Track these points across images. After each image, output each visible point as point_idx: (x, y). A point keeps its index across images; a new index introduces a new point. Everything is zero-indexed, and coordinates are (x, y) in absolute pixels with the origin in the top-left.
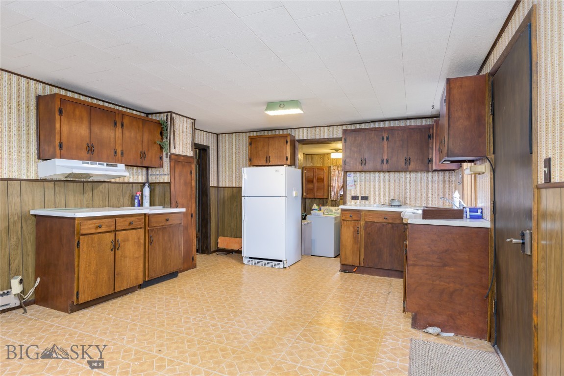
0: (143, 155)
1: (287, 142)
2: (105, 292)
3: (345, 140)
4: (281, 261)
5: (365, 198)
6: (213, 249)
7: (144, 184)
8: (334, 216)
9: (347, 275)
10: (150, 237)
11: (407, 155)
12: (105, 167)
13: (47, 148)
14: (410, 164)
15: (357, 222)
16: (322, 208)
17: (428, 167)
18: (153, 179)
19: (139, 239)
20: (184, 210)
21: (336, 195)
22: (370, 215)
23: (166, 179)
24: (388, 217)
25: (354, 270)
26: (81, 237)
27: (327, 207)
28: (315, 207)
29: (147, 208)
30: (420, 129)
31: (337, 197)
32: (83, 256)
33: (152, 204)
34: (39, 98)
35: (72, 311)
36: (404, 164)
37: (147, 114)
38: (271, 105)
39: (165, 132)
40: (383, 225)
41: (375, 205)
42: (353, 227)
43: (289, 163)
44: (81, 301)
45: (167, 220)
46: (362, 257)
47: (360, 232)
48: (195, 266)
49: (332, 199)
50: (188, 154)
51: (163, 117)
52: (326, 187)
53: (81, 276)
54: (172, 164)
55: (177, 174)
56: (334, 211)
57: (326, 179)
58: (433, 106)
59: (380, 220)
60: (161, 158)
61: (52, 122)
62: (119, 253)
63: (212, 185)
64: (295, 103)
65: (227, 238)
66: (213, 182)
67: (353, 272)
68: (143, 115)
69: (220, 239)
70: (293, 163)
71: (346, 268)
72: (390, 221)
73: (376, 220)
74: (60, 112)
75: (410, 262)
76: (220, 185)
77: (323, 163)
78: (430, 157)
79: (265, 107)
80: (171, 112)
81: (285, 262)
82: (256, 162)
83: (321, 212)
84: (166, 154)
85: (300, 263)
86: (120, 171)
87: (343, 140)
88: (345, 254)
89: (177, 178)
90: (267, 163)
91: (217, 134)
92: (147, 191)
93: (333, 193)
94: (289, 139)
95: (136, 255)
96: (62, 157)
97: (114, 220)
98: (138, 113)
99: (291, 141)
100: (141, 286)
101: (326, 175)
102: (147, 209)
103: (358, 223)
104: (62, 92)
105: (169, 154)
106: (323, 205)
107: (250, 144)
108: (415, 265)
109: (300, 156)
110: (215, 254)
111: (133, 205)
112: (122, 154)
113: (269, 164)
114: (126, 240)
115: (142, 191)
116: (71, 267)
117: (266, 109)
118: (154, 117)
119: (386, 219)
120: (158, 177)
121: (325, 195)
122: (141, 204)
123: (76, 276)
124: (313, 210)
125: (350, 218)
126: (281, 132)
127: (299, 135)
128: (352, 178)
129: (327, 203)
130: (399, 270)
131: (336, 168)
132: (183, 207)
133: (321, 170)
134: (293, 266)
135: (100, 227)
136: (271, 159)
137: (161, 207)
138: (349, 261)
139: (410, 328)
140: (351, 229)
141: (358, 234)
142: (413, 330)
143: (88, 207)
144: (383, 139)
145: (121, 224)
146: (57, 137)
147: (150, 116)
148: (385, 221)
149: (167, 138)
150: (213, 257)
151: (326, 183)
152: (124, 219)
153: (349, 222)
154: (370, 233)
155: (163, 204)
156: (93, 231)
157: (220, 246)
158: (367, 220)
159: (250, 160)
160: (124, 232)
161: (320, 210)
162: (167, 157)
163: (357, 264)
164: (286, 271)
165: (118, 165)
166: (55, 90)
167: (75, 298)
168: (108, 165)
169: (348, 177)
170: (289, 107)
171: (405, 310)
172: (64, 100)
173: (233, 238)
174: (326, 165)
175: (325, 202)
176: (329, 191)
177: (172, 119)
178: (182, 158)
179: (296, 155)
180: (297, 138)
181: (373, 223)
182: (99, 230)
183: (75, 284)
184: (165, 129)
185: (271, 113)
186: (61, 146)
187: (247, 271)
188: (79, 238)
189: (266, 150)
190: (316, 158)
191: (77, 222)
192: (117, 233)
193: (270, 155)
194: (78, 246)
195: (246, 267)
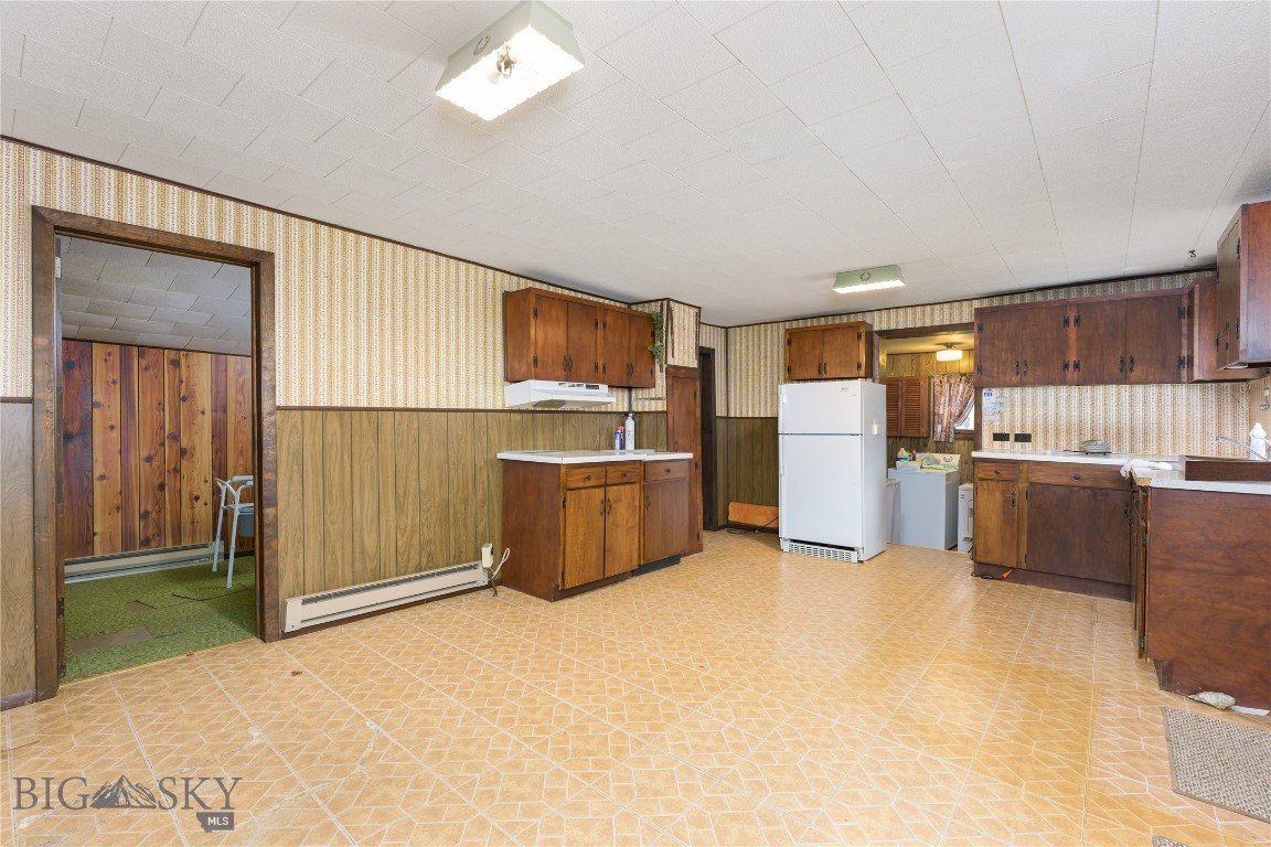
0: (630, 368)
1: (859, 337)
2: (594, 576)
3: (980, 329)
4: (852, 549)
5: (1023, 438)
6: (721, 523)
7: (626, 414)
8: (945, 472)
9: (990, 584)
10: (646, 497)
11: (1126, 352)
12: (583, 389)
13: (517, 366)
14: (1132, 370)
15: (1011, 484)
16: (918, 455)
17: (1179, 374)
18: (638, 407)
19: (633, 499)
20: (690, 455)
21: (947, 430)
22: (1040, 470)
23: (661, 406)
24: (1083, 474)
25: (1005, 575)
26: (569, 492)
27: (928, 454)
28: (903, 453)
29: (630, 451)
30: (1157, 300)
31: (948, 437)
32: (570, 520)
33: (638, 446)
34: (506, 295)
35: (556, 599)
36: (1116, 371)
37: (630, 304)
38: (843, 278)
39: (657, 332)
40: (1072, 491)
41: (1049, 452)
42: (1003, 493)
43: (862, 373)
44: (568, 586)
45: (669, 471)
46: (1024, 550)
47: (1019, 503)
48: (700, 549)
49: (937, 438)
50: (691, 366)
51: (655, 308)
52: (926, 417)
53: (568, 550)
54: (670, 382)
55: (676, 398)
56: (942, 462)
57: (924, 401)
58: (1192, 252)
59: (1064, 480)
60: (652, 372)
61: (525, 327)
62: (610, 519)
63: (718, 414)
64: (891, 270)
65: (745, 506)
66: (720, 411)
67: (1002, 579)
68: (623, 306)
69: (732, 507)
70: (869, 375)
71: (986, 570)
72: (1087, 483)
73: (1053, 480)
74: (536, 314)
75: (1154, 561)
76: (732, 415)
77: (918, 371)
78: (1185, 353)
79: (834, 280)
80: (668, 300)
81: (861, 551)
82: (798, 373)
83: (916, 464)
84: (661, 366)
85: (886, 556)
86: (601, 395)
87: (976, 327)
88: (986, 543)
89: (676, 404)
90: (821, 375)
91: (726, 328)
92: (630, 424)
93: (940, 426)
94: (863, 331)
95: (630, 524)
96: (537, 378)
97: (603, 469)
98: (618, 304)
99: (867, 333)
100: (634, 573)
101: (924, 391)
102: (631, 454)
103: (1013, 487)
104: (538, 285)
105: (665, 366)
106: (918, 451)
107: (789, 342)
108: (1167, 569)
109: (882, 359)
110: (724, 531)
111: (612, 447)
112: (604, 368)
113: (825, 376)
114: (618, 500)
115: (623, 425)
116: (555, 536)
117: (836, 285)
118: (640, 308)
119: (1078, 479)
120: (647, 402)
121: (924, 430)
122: (623, 446)
123: (562, 547)
124: (898, 459)
125: (994, 476)
126: (845, 319)
127: (880, 323)
128: (993, 399)
129: (925, 445)
130: (1111, 581)
131: (945, 379)
132: (688, 452)
133: (913, 384)
134: (875, 560)
135: (589, 478)
136: (828, 368)
137: (652, 451)
138: (995, 558)
139: (1157, 690)
140: (998, 496)
141: (1013, 506)
142: (1165, 694)
143: (558, 449)
144: (1066, 322)
145: (613, 475)
146: (532, 349)
147: (634, 308)
148: (1075, 482)
149: (661, 341)
150: (721, 536)
151: (925, 408)
152: (617, 468)
153: (994, 483)
154: (1040, 506)
155: (655, 447)
156: (581, 485)
157: (732, 518)
158: (1033, 479)
159: (789, 370)
160: (616, 487)
161: (914, 459)
162: (661, 371)
163: (1012, 562)
164: (862, 568)
165: (600, 386)
166: (530, 284)
167: (560, 580)
168: (588, 387)
169: (984, 398)
170: (879, 279)
171: (1142, 652)
172: (540, 295)
173: (755, 506)
174: (922, 374)
175: (922, 444)
176: (931, 426)
177: (669, 310)
178: (683, 371)
179: (875, 358)
180: (876, 328)
181: (1046, 486)
182: (588, 484)
183: (561, 560)
184: (659, 326)
185: (841, 290)
186: (535, 361)
187: (787, 563)
188: (565, 494)
189: (817, 352)
190: (903, 362)
191: (563, 470)
192: (608, 488)
193: (825, 360)
194: (564, 506)
195: (784, 556)
